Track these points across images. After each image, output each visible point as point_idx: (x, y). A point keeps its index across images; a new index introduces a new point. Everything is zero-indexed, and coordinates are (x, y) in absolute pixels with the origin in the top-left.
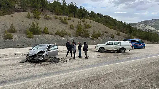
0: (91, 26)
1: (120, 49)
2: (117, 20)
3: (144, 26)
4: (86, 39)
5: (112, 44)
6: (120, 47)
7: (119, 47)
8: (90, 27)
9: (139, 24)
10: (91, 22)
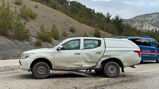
0: (36, 15)
1: (104, 63)
2: (94, 11)
3: (140, 25)
4: (21, 43)
5: (78, 48)
6: (103, 56)
7: (99, 56)
8: (33, 17)
9: (132, 21)
10: (36, 7)
